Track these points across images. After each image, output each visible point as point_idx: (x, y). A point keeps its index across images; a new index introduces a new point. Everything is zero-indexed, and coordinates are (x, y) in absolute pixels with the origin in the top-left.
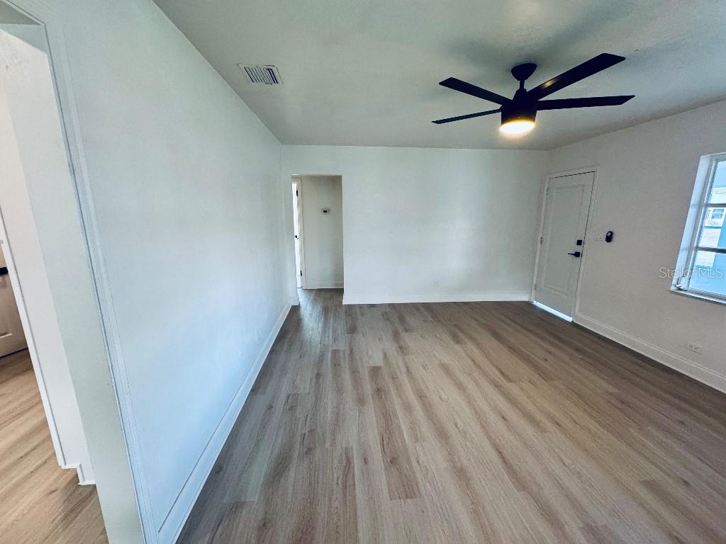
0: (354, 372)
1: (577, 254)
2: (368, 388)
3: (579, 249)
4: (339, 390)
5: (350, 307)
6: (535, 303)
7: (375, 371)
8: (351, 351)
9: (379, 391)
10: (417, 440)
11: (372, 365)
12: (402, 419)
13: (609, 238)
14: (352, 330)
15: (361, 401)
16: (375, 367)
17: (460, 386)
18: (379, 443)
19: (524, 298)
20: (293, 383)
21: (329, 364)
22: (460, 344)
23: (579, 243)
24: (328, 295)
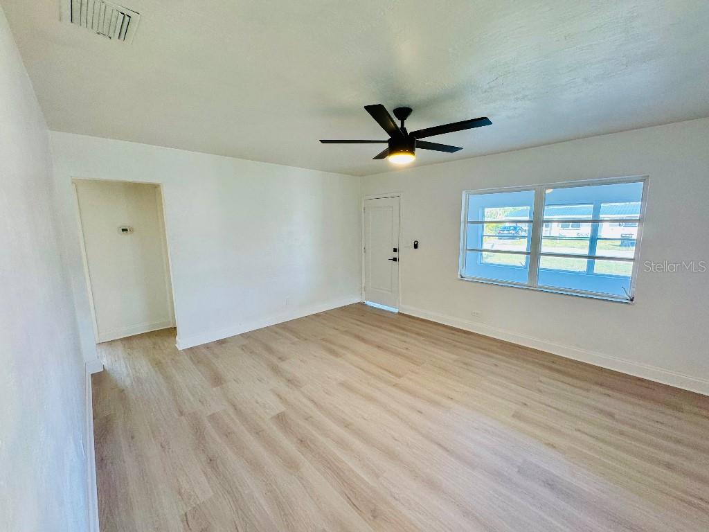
0: (258, 432)
1: (395, 259)
2: (288, 445)
3: (395, 255)
4: (256, 466)
5: (191, 351)
6: (368, 303)
7: (281, 419)
8: (234, 406)
9: (302, 442)
10: (377, 476)
11: (273, 414)
12: (349, 462)
13: (416, 246)
14: (217, 380)
15: (291, 465)
16: (278, 415)
17: (371, 399)
18: (346, 502)
19: (356, 300)
20: (180, 493)
21: (218, 439)
22: (341, 356)
23: (395, 250)
24: (148, 343)
